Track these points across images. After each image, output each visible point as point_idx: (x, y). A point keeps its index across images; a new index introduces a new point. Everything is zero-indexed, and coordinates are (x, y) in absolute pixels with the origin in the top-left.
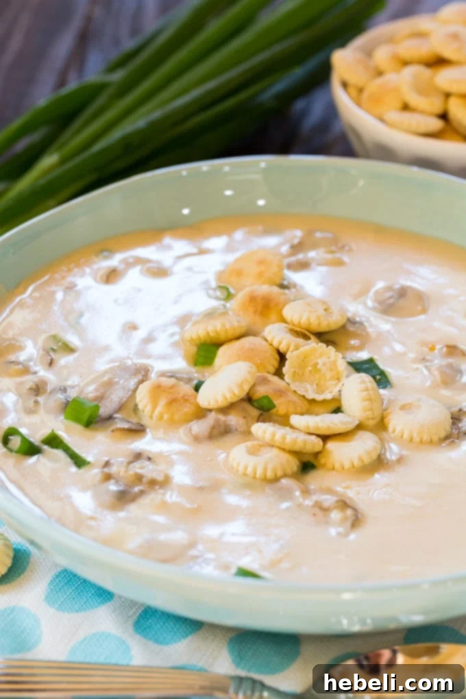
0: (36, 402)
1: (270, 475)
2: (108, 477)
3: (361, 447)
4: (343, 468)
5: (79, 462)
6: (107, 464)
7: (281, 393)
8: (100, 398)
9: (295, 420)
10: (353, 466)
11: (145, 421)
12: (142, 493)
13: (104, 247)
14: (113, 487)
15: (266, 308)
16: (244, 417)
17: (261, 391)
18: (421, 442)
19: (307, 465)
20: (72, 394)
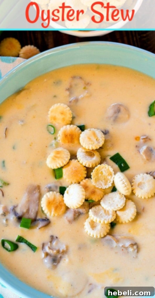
2: (47, 254)
4: (126, 222)
6: (43, 246)
10: (129, 221)
12: (61, 257)
15: (72, 138)
16: (84, 208)
18: (149, 198)
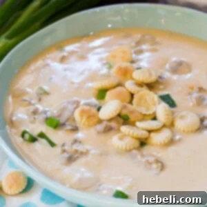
0: (35, 118)
1: (128, 148)
2: (64, 151)
3: (164, 135)
4: (157, 144)
5: (52, 144)
6: (63, 145)
7: (132, 112)
8: (60, 116)
9: (138, 124)
10: (161, 144)
11: (78, 125)
12: (78, 158)
13: (59, 46)
14: (66, 155)
15: (125, 73)
16: (117, 123)
17: (124, 112)
18: (188, 132)
19: (143, 143)
20: (49, 114)
